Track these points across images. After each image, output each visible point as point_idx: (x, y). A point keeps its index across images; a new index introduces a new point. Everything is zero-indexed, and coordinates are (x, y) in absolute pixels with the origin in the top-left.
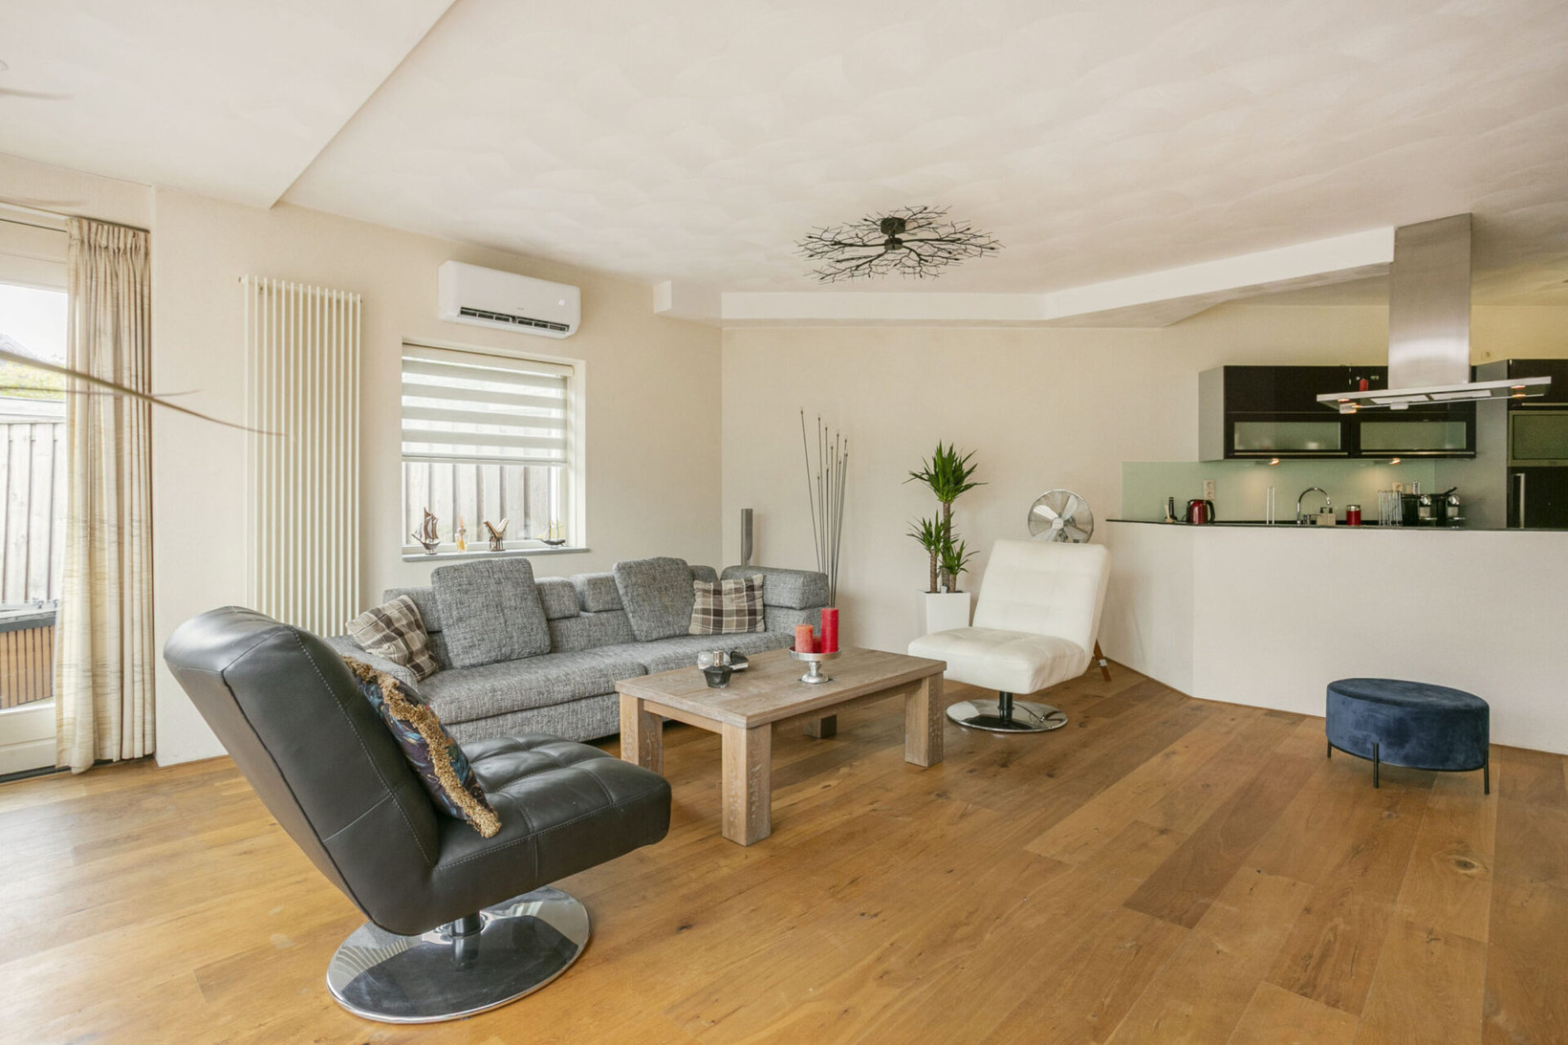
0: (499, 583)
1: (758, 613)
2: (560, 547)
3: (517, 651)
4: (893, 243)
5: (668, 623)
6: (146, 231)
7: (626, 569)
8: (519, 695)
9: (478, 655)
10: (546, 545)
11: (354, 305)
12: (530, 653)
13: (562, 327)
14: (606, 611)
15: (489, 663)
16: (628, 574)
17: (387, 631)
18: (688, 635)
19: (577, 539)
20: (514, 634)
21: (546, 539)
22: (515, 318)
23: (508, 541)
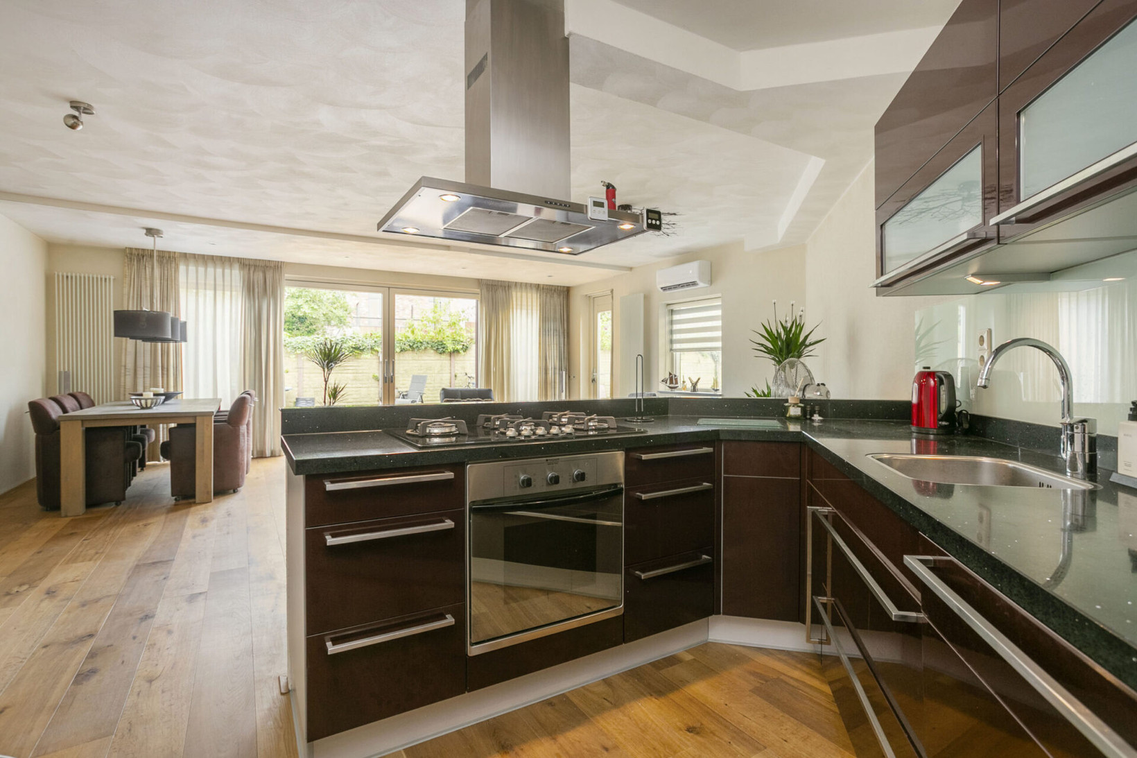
2: (717, 392)
11: (642, 297)
13: (694, 284)
21: (714, 388)
22: (678, 285)
23: (700, 387)
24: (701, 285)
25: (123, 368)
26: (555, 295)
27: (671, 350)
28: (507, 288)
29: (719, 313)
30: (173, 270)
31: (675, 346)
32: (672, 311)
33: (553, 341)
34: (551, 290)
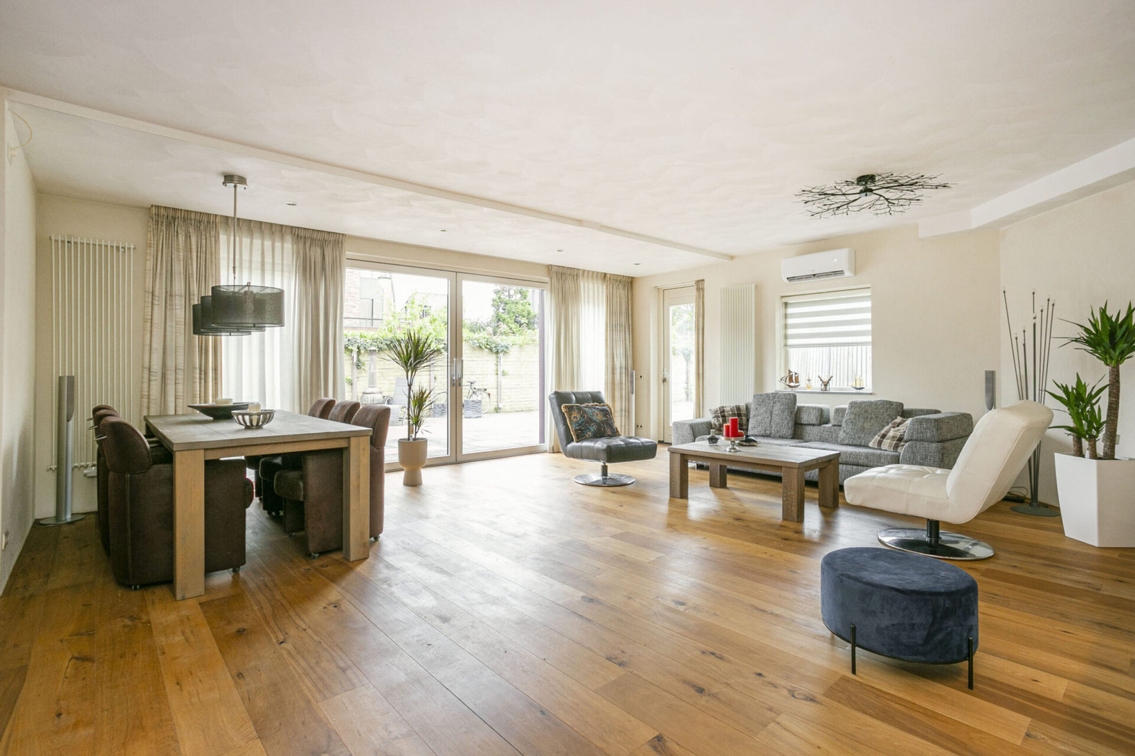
0: (774, 403)
2: (861, 391)
3: (773, 434)
4: (867, 191)
6: (705, 280)
9: (755, 432)
10: (852, 389)
11: (752, 288)
12: (779, 436)
13: (841, 272)
16: (852, 407)
17: (719, 414)
19: (868, 387)
20: (773, 426)
21: (854, 386)
22: (814, 275)
23: (832, 386)
24: (847, 273)
25: (146, 372)
26: (620, 286)
27: (786, 345)
28: (575, 277)
29: (868, 304)
30: (213, 239)
31: (790, 342)
32: (786, 304)
33: (619, 337)
34: (617, 281)
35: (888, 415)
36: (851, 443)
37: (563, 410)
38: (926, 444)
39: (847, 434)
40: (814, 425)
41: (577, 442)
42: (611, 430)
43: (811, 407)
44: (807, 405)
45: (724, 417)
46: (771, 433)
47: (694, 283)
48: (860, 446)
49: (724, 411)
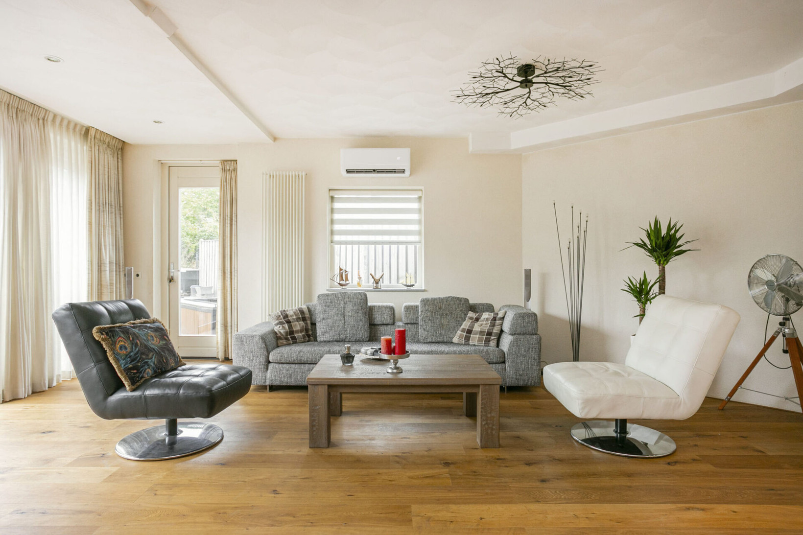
0: (345, 303)
1: (493, 334)
2: (412, 288)
3: (348, 338)
5: (441, 334)
6: (237, 160)
7: (425, 302)
8: (311, 356)
9: (327, 337)
10: (404, 286)
11: (302, 176)
12: (356, 340)
13: (403, 171)
14: (411, 324)
15: (332, 341)
16: (425, 305)
17: (283, 320)
18: (452, 343)
19: (420, 284)
20: (348, 329)
21: (405, 283)
22: (374, 170)
23: (385, 284)
24: (408, 173)
27: (332, 241)
31: (337, 238)
32: (332, 198)
33: (108, 220)
34: (104, 143)
35: (461, 311)
36: (434, 340)
37: (97, 336)
38: (528, 336)
39: (428, 331)
40: (387, 325)
41: (133, 390)
42: (175, 360)
43: (384, 307)
44: (381, 304)
45: (289, 322)
46: (346, 337)
47: (218, 163)
48: (443, 343)
49: (286, 316)
